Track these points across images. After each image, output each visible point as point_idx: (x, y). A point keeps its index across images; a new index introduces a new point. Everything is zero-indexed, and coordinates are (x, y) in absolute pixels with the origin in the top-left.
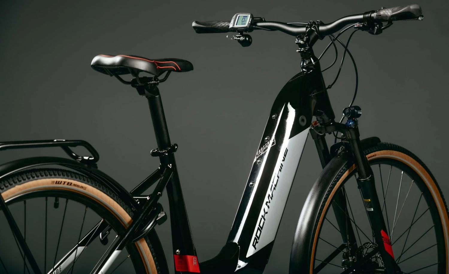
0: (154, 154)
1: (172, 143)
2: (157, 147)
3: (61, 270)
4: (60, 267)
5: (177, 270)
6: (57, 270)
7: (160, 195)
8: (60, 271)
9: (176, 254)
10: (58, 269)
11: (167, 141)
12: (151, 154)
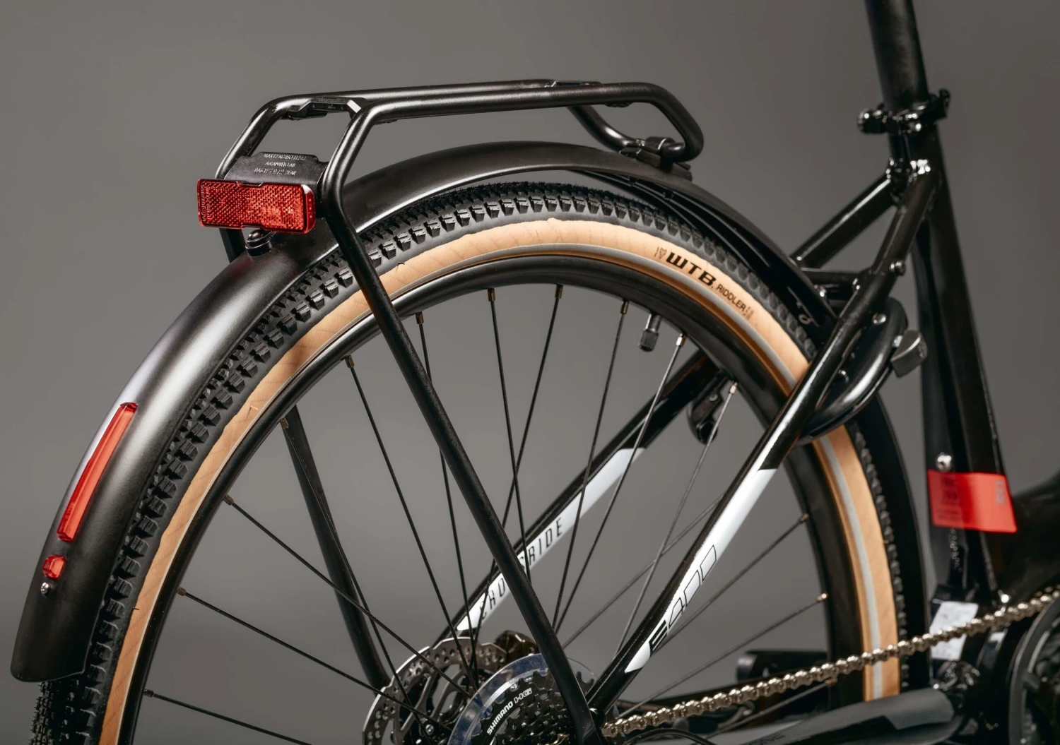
0: (871, 126)
1: (934, 89)
2: (880, 99)
3: (560, 530)
4: (557, 522)
5: (938, 521)
6: (549, 533)
7: (898, 272)
8: (558, 534)
9: (936, 469)
10: (550, 530)
11: (913, 81)
12: (859, 125)
